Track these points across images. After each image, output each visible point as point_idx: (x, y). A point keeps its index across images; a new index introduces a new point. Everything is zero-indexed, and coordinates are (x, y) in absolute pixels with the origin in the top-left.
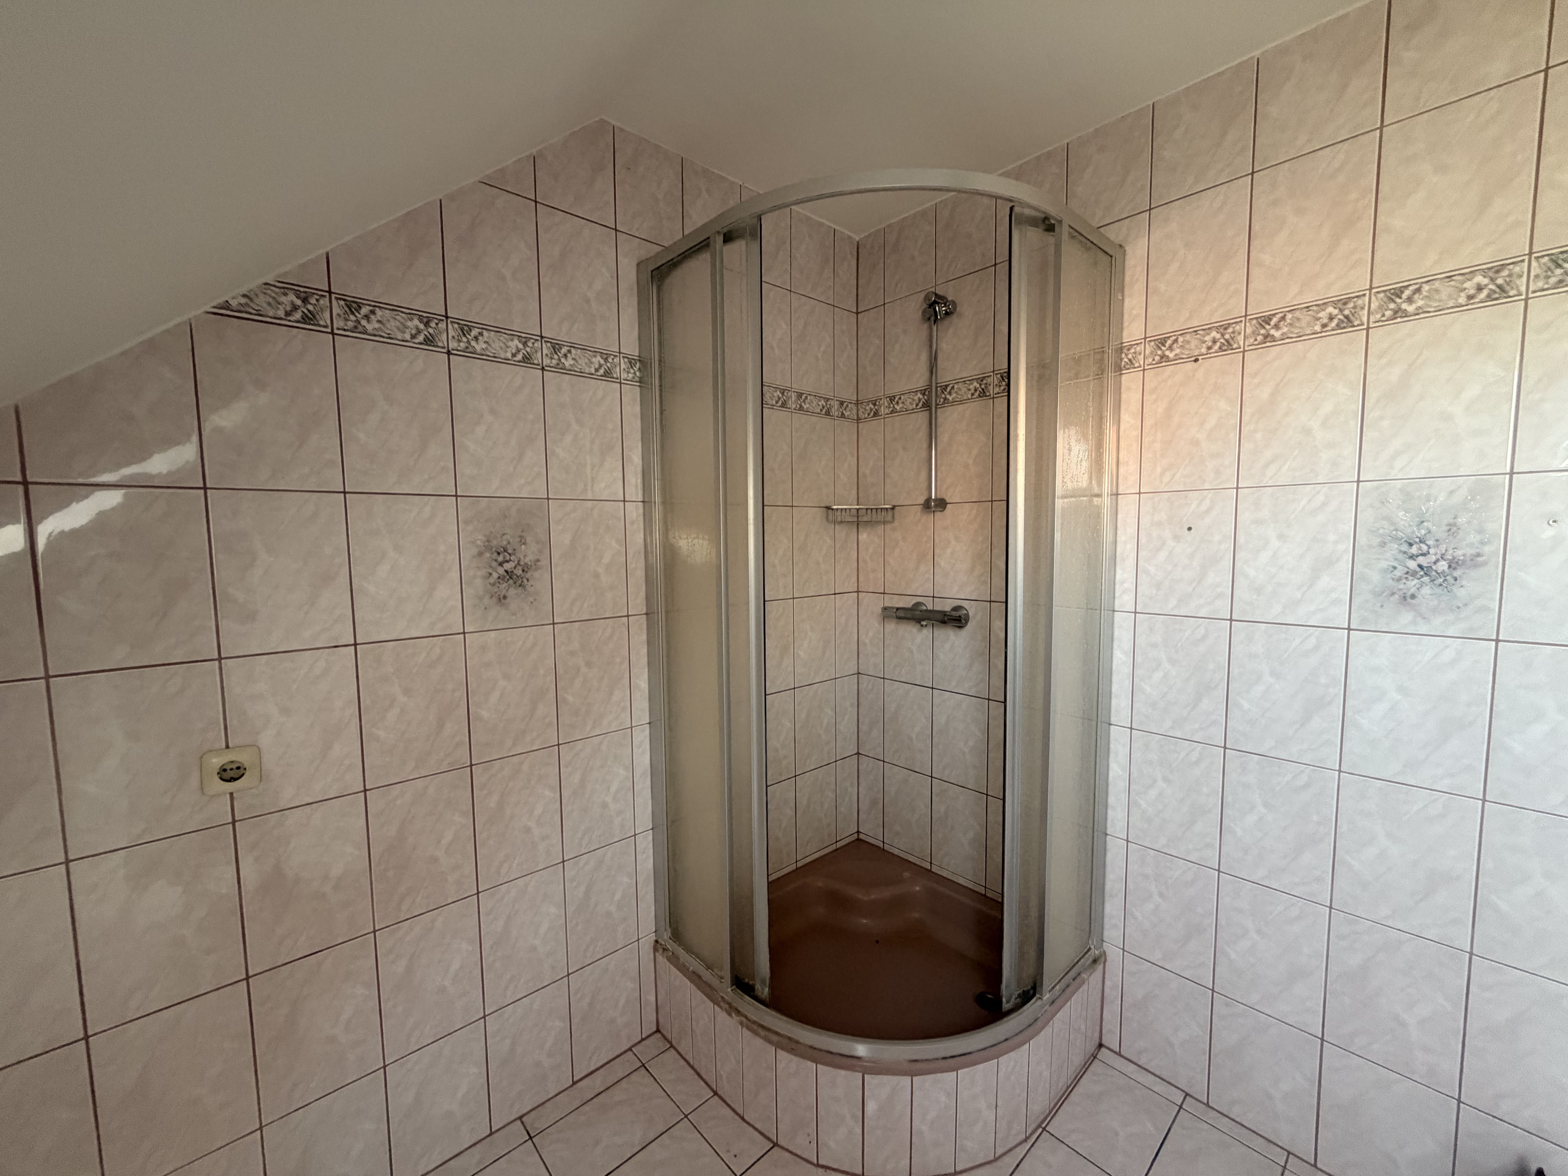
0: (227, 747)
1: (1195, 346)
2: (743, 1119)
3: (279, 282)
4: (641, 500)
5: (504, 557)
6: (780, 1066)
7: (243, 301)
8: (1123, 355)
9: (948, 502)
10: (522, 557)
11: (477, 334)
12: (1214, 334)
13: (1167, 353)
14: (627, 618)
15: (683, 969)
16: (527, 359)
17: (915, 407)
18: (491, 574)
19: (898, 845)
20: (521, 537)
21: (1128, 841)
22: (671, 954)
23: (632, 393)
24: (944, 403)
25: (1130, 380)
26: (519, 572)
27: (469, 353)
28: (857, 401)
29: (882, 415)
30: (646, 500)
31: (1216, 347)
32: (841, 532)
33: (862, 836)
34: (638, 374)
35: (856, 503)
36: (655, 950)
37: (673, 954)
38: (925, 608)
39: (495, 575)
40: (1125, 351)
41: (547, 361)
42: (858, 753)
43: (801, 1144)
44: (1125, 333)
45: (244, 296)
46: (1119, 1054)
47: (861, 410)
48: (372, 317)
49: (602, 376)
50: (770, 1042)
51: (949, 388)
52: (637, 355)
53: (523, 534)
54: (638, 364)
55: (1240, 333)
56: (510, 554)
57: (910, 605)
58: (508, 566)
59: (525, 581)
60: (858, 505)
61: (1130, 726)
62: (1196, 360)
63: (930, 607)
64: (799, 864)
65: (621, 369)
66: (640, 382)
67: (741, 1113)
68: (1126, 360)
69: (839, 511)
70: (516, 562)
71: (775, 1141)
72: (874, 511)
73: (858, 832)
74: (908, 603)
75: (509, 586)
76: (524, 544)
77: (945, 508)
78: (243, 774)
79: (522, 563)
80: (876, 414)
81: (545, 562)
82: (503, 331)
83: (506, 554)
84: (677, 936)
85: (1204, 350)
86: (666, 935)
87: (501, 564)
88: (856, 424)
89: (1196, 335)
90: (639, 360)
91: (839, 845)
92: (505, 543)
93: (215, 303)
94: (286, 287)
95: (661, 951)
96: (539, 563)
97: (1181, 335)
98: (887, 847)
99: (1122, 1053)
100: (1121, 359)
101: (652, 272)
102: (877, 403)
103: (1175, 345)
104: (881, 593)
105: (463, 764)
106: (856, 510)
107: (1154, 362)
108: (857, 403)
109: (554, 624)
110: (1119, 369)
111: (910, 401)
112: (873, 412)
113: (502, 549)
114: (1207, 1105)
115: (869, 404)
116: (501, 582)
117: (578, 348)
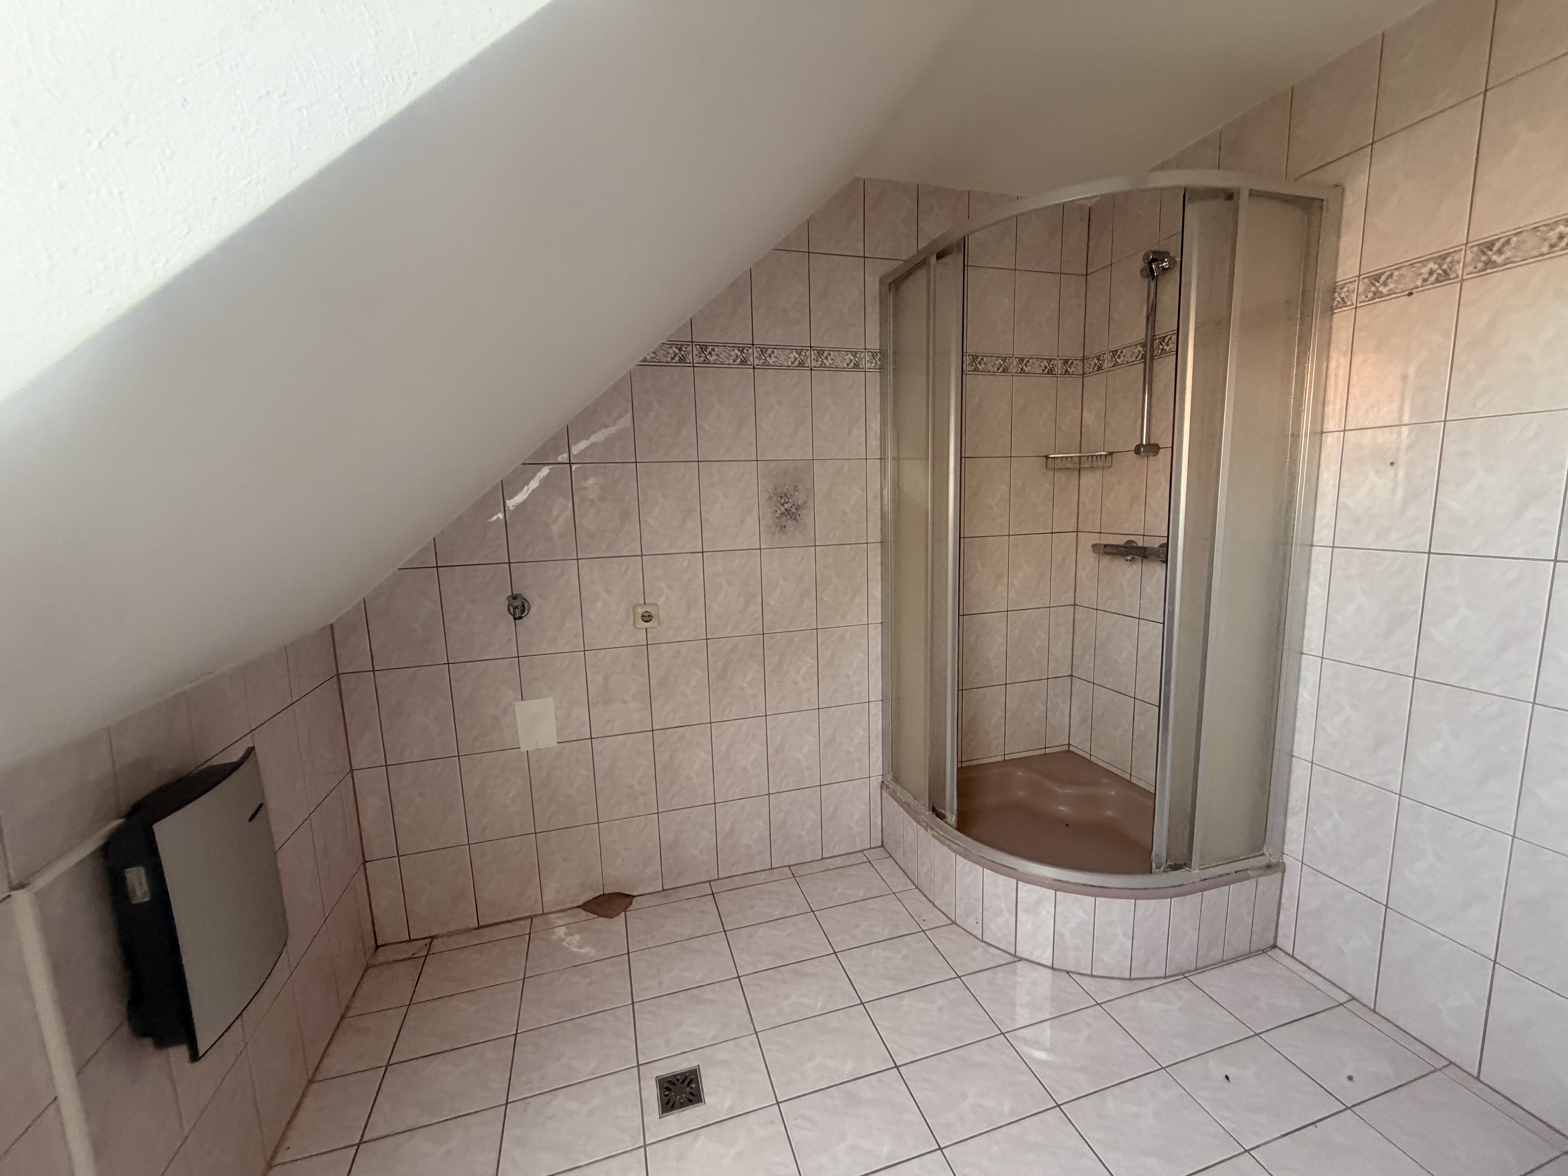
0: (645, 604)
1: (1410, 279)
2: (934, 905)
3: (668, 341)
4: (879, 457)
5: (785, 500)
6: (959, 867)
7: (653, 355)
8: (1336, 295)
9: (1161, 447)
10: (796, 500)
11: (770, 352)
12: (1432, 265)
13: (1381, 289)
14: (866, 545)
15: (898, 800)
16: (801, 364)
17: (1134, 359)
18: (776, 511)
19: (1102, 757)
20: (795, 486)
21: (1312, 763)
22: (892, 790)
23: (874, 378)
24: (1161, 354)
25: (1342, 320)
26: (794, 510)
27: (766, 365)
28: (1084, 357)
29: (1105, 369)
30: (883, 457)
31: (1433, 279)
32: (1061, 478)
33: (1072, 748)
34: (878, 363)
35: (1079, 452)
36: (882, 787)
37: (893, 790)
38: (1136, 545)
39: (779, 512)
40: (1338, 290)
41: (814, 364)
42: (1071, 676)
43: (970, 924)
44: (1340, 271)
45: (653, 352)
46: (1292, 956)
47: (1087, 365)
48: (713, 352)
49: (852, 368)
50: (954, 851)
51: (1167, 339)
52: (878, 348)
53: (797, 484)
54: (879, 355)
55: (1459, 262)
56: (788, 498)
57: (1122, 543)
58: (786, 506)
59: (797, 516)
60: (1080, 453)
61: (1321, 655)
62: (1410, 294)
63: (1140, 544)
64: (1007, 758)
65: (867, 362)
66: (880, 369)
67: (933, 900)
68: (1339, 299)
69: (1059, 459)
70: (792, 504)
71: (954, 921)
72: (1094, 458)
73: (1069, 745)
74: (1121, 541)
75: (788, 519)
76: (797, 491)
77: (1157, 453)
78: (651, 619)
79: (795, 504)
80: (1099, 368)
81: (809, 504)
82: (786, 347)
83: (786, 498)
84: (896, 779)
85: (1419, 283)
86: (889, 777)
87: (783, 505)
88: (1082, 379)
89: (1412, 268)
90: (880, 352)
91: (1048, 751)
92: (785, 491)
93: (641, 360)
94: (671, 343)
95: (885, 788)
96: (807, 504)
97: (1397, 269)
98: (1093, 759)
99: (1295, 955)
100: (1334, 299)
101: (889, 284)
102: (1101, 358)
103: (1389, 280)
104: (1098, 533)
105: (758, 632)
106: (1078, 459)
107: (1367, 299)
108: (1083, 359)
109: (815, 546)
110: (1331, 310)
111: (1129, 355)
112: (1097, 366)
113: (784, 495)
114: (1374, 1011)
115: (1094, 360)
116: (783, 516)
117: (835, 351)
